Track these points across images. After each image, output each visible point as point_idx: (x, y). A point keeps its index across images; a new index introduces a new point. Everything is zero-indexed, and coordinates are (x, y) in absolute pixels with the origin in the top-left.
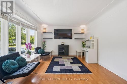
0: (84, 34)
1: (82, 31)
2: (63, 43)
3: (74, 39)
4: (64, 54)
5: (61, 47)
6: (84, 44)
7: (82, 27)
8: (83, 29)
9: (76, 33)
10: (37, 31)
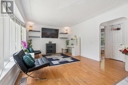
0: (67, 34)
1: (66, 32)
2: (51, 42)
3: (60, 38)
4: (52, 52)
5: (48, 46)
6: (68, 42)
7: (66, 28)
8: (67, 30)
9: (62, 33)
10: (25, 28)
